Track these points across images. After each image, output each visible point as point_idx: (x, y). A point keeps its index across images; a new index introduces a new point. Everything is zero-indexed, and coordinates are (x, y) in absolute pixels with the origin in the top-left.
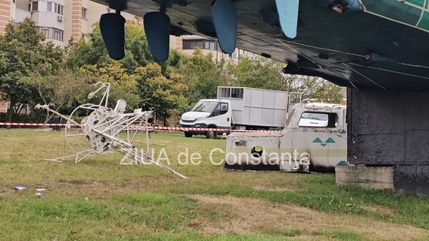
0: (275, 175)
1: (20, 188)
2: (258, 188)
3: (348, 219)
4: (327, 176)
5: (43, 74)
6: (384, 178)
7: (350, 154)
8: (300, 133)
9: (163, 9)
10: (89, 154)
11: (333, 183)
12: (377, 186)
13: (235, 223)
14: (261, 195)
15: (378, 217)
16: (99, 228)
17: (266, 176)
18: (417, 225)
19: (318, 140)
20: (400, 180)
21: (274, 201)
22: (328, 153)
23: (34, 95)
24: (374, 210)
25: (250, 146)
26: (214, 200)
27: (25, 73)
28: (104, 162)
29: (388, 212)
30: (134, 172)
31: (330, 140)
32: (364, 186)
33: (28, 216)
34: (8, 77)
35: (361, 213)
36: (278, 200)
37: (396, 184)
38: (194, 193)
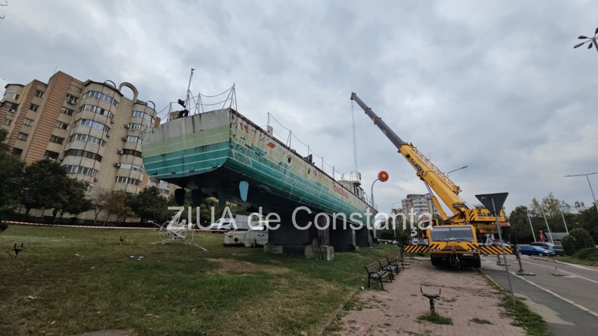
0: (242, 249)
1: (132, 257)
2: (234, 254)
3: (264, 266)
4: (261, 249)
5: (157, 207)
6: (280, 249)
7: (269, 241)
8: (253, 233)
9: (200, 188)
10: (169, 240)
11: (263, 251)
12: (278, 252)
13: (220, 270)
14: (234, 257)
15: (275, 265)
16: (160, 274)
17: (239, 249)
18: (287, 267)
19: (259, 235)
20: (285, 250)
21: (237, 259)
22: (262, 240)
23: (151, 216)
24: (274, 261)
25: (234, 237)
26: (215, 260)
27: (149, 207)
28: (174, 244)
29: (280, 262)
30: (186, 248)
31: (263, 235)
32: (274, 252)
33: (130, 269)
34: (141, 208)
35: (270, 263)
36: (239, 259)
37: (284, 252)
38: (207, 257)
